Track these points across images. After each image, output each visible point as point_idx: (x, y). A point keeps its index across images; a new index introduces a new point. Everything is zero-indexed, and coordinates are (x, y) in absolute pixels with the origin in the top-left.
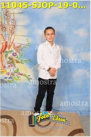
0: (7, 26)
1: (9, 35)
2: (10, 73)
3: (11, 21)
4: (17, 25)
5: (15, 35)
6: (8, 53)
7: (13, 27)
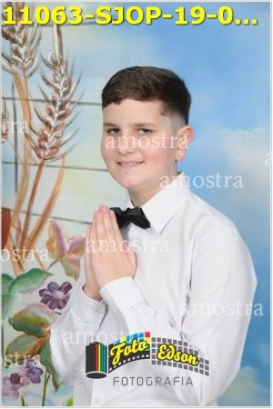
0: (9, 104)
1: (25, 165)
3: (37, 77)
4: (79, 103)
5: (63, 167)
6: (10, 288)
7: (51, 114)
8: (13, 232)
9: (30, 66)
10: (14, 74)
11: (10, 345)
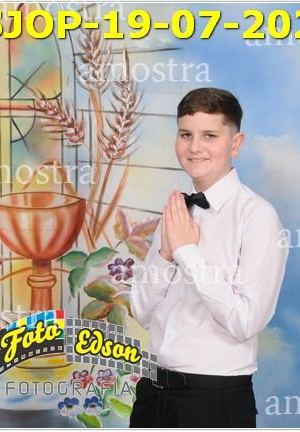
0: (86, 115)
1: (98, 163)
2: (95, 375)
3: (109, 93)
4: (142, 114)
5: (128, 165)
6: (85, 263)
7: (119, 123)
8: (88, 217)
9: (103, 85)
10: (91, 90)
11: (84, 309)
